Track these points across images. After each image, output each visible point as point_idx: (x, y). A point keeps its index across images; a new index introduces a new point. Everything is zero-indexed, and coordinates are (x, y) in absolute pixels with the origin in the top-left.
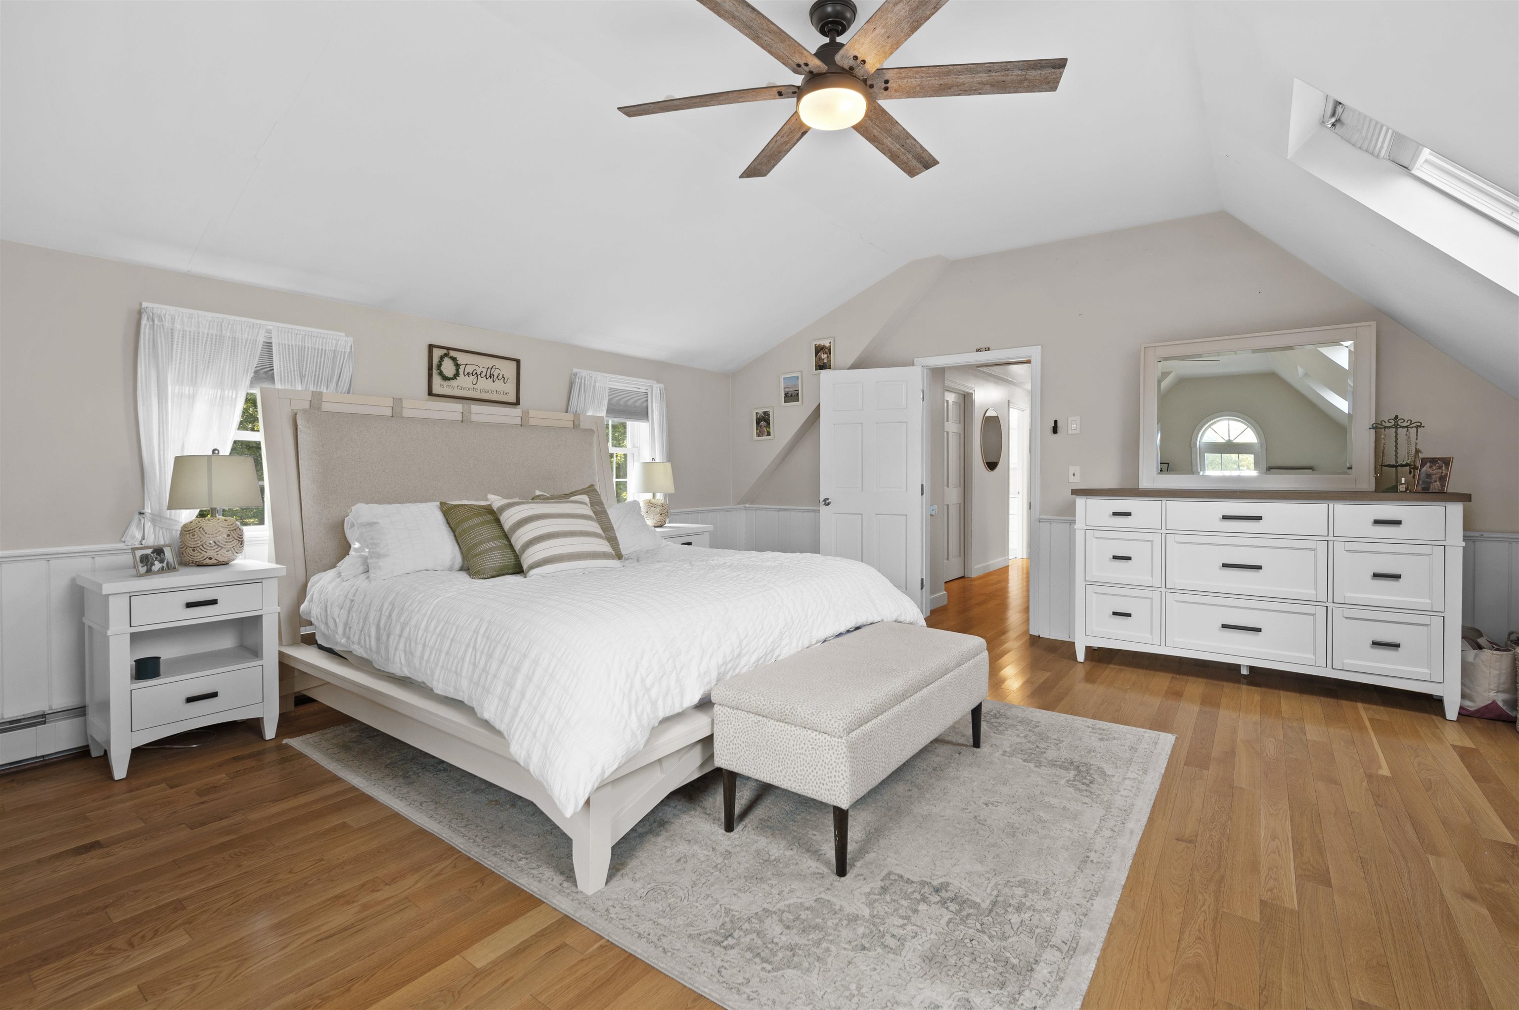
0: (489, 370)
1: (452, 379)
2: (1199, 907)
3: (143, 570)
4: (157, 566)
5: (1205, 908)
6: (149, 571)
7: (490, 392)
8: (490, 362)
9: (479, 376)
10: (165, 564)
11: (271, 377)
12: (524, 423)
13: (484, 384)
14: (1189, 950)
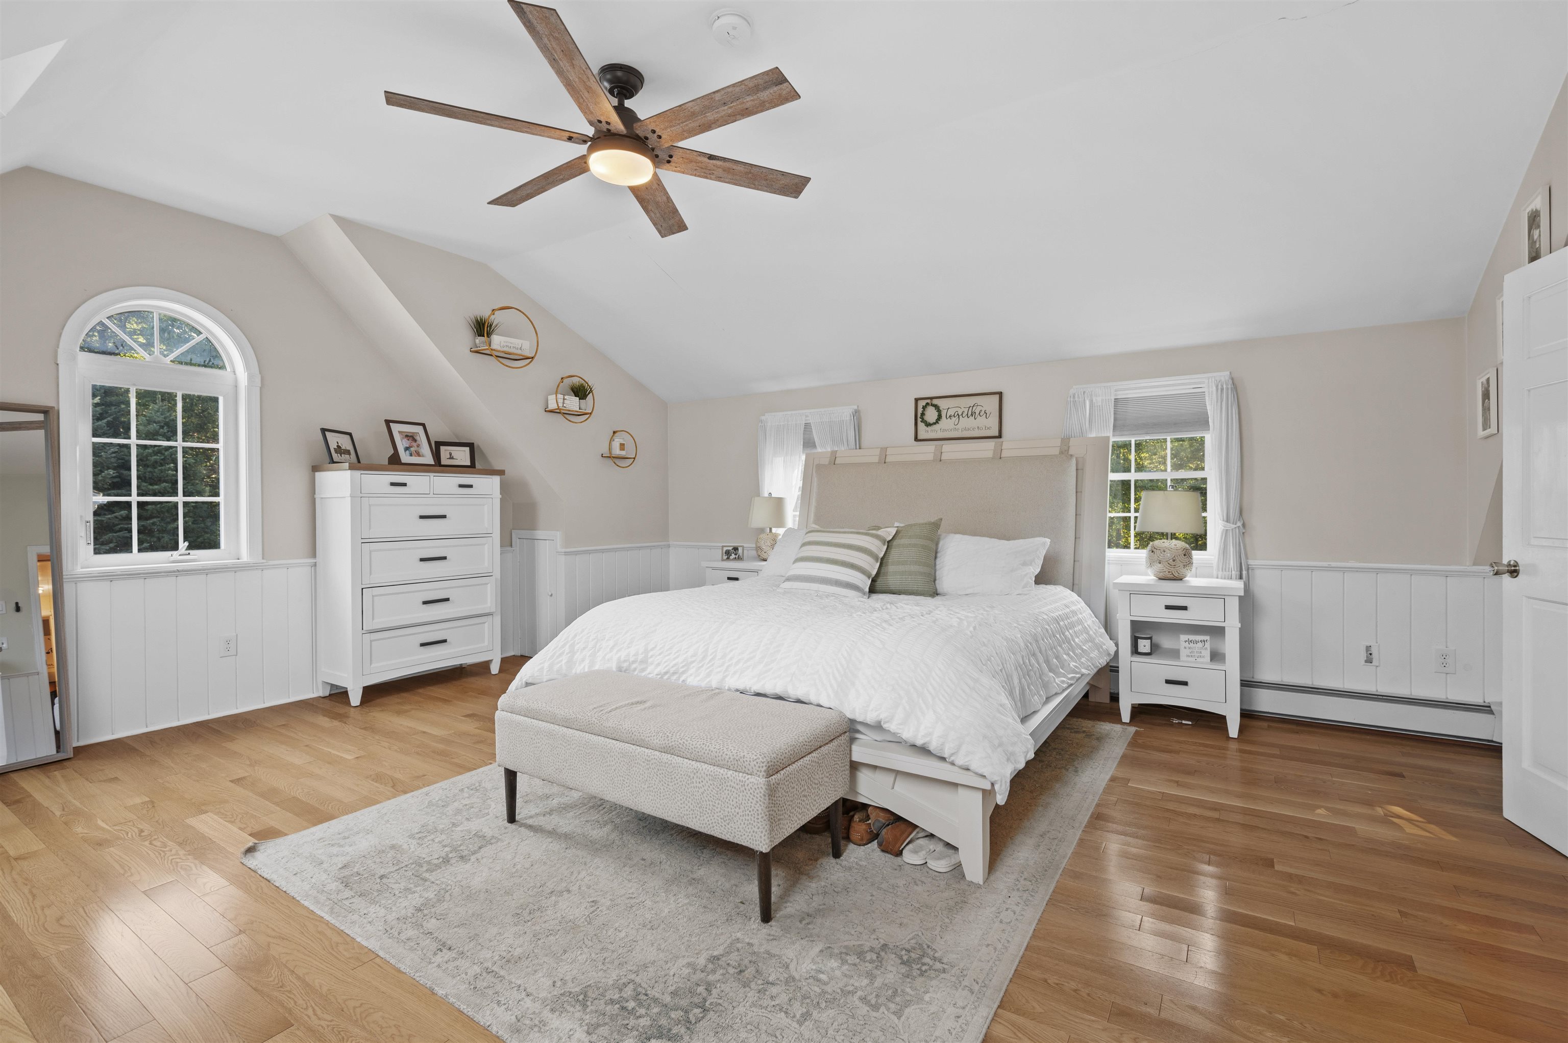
0: (971, 408)
1: (935, 424)
2: (316, 1008)
3: (725, 557)
4: (733, 556)
5: (310, 1012)
6: (728, 558)
7: (971, 429)
8: (970, 401)
9: (961, 417)
10: (737, 556)
11: (814, 446)
12: (998, 456)
13: (965, 422)
14: (278, 972)
